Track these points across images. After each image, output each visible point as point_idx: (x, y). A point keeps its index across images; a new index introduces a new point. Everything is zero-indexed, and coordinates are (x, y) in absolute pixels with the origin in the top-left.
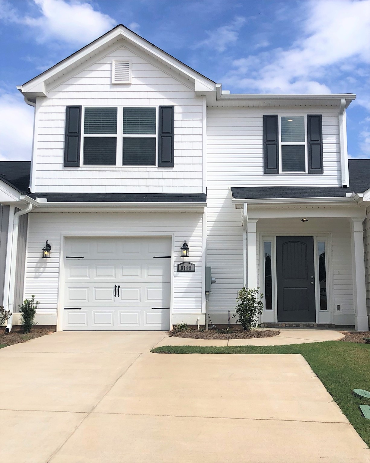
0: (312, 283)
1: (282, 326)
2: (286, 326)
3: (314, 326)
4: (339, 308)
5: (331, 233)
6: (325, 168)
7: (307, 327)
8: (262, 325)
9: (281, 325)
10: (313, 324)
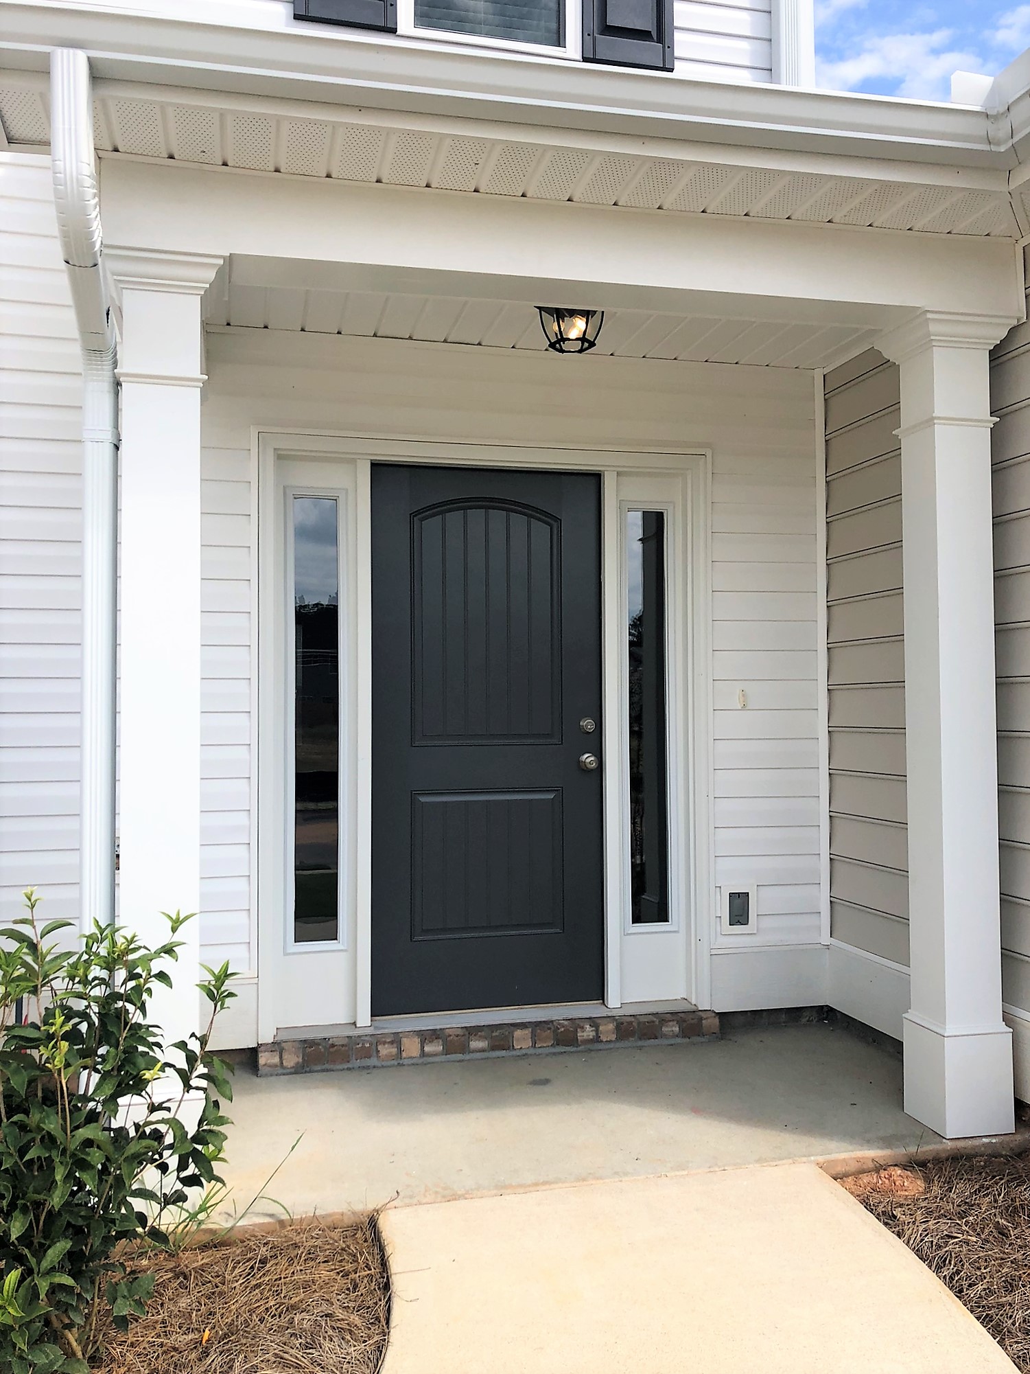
0: (588, 759)
1: (400, 1051)
2: (427, 1049)
3: (597, 1039)
4: (739, 908)
5: (709, 453)
6: (682, 43)
7: (558, 1043)
8: (263, 1059)
9: (394, 1050)
10: (593, 1021)
